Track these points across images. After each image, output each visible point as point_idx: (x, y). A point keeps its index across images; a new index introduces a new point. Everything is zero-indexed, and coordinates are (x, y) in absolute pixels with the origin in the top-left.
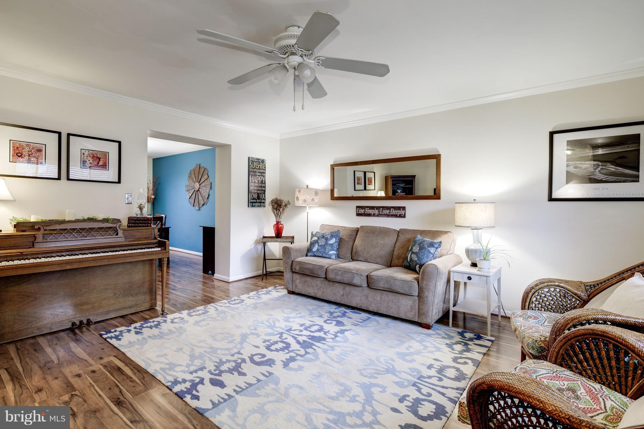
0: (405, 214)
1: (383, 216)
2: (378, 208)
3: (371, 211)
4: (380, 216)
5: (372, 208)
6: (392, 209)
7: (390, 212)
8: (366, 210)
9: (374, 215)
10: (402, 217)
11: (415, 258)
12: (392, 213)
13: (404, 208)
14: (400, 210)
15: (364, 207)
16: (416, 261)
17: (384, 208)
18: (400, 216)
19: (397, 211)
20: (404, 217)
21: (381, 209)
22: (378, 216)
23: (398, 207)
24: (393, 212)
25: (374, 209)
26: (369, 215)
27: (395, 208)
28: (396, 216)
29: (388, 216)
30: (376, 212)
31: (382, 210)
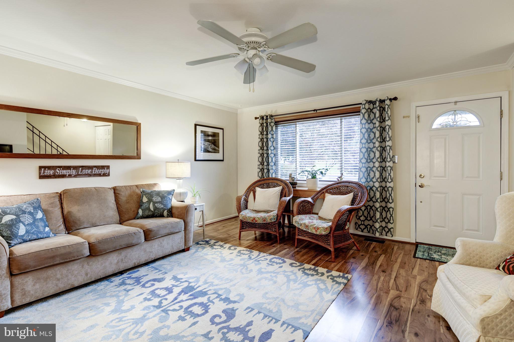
0: (109, 172)
1: (84, 176)
2: (75, 168)
3: (65, 172)
4: (79, 176)
5: (68, 168)
6: (94, 168)
7: (92, 172)
8: (57, 171)
9: (70, 176)
10: (106, 176)
11: (159, 206)
12: (95, 172)
13: (108, 167)
14: (105, 169)
15: (53, 167)
16: (162, 208)
17: (83, 167)
18: (104, 175)
19: (101, 170)
20: (109, 175)
21: (80, 169)
22: (75, 176)
23: (102, 166)
24: (97, 171)
25: (71, 169)
26: (63, 176)
27: (98, 167)
28: (100, 175)
29: (89, 175)
30: (74, 172)
31: (82, 170)
